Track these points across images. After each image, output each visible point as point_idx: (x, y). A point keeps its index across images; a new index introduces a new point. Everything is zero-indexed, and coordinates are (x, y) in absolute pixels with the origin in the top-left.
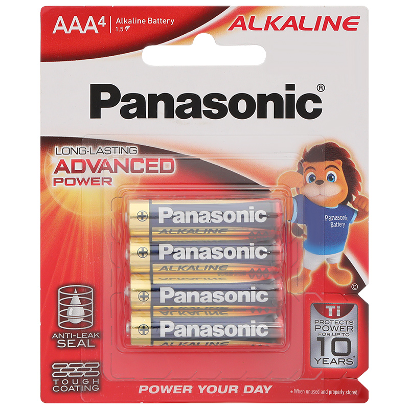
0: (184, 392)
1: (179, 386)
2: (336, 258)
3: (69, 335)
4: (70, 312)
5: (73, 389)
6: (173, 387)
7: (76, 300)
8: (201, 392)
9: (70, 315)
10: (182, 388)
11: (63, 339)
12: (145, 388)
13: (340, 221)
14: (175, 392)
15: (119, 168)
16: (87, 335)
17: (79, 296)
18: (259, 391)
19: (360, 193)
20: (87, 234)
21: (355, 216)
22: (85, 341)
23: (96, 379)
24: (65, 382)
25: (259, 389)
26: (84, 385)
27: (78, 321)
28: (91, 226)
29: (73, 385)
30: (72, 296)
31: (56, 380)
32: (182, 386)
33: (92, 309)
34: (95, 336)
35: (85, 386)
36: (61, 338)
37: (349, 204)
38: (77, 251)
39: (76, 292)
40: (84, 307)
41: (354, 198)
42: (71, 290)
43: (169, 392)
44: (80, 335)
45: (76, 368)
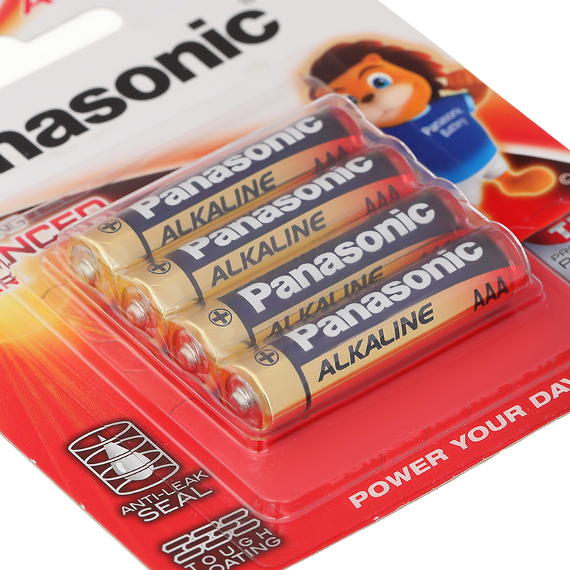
0: (434, 464)
1: (418, 461)
2: (497, 166)
3: (151, 498)
4: (120, 468)
5: (234, 563)
6: (410, 469)
7: (113, 448)
8: (464, 446)
9: (124, 471)
10: (426, 460)
11: (144, 508)
12: (360, 497)
13: (453, 121)
14: (418, 472)
15: (13, 254)
16: (184, 483)
17: (114, 441)
18: (560, 392)
19: (446, 71)
20: (45, 359)
21: (470, 101)
22: (187, 491)
23: (260, 530)
24: (209, 560)
25: (558, 390)
26: (248, 548)
27: (148, 473)
28: (41, 345)
29: (229, 558)
30: (102, 446)
31: (190, 566)
32: (422, 459)
33: (156, 447)
34: (198, 478)
35: (251, 548)
36: (140, 508)
37: (443, 93)
38: (50, 388)
39: (102, 439)
40: (139, 451)
41: (443, 81)
42: (93, 441)
43: (407, 478)
44: (170, 490)
45: (211, 534)
